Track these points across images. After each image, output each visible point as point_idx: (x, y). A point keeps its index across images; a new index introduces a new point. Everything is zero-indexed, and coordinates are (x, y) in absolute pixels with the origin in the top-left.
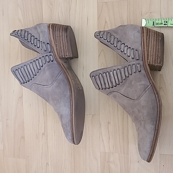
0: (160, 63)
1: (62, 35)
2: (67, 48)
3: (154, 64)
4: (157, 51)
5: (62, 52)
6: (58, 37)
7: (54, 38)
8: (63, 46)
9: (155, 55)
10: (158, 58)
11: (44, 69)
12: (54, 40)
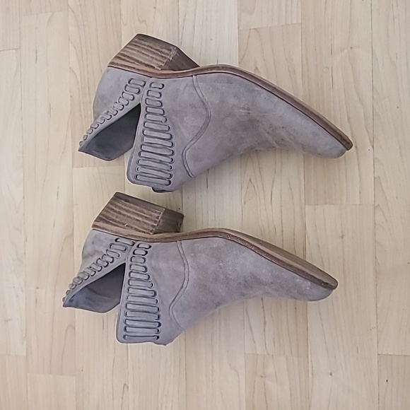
0: (170, 50)
1: (120, 208)
2: (145, 211)
3: (165, 61)
4: (150, 49)
5: (145, 223)
6: (117, 217)
7: (115, 225)
8: (138, 215)
9: (154, 53)
10: (161, 52)
11: (153, 268)
12: (118, 226)
